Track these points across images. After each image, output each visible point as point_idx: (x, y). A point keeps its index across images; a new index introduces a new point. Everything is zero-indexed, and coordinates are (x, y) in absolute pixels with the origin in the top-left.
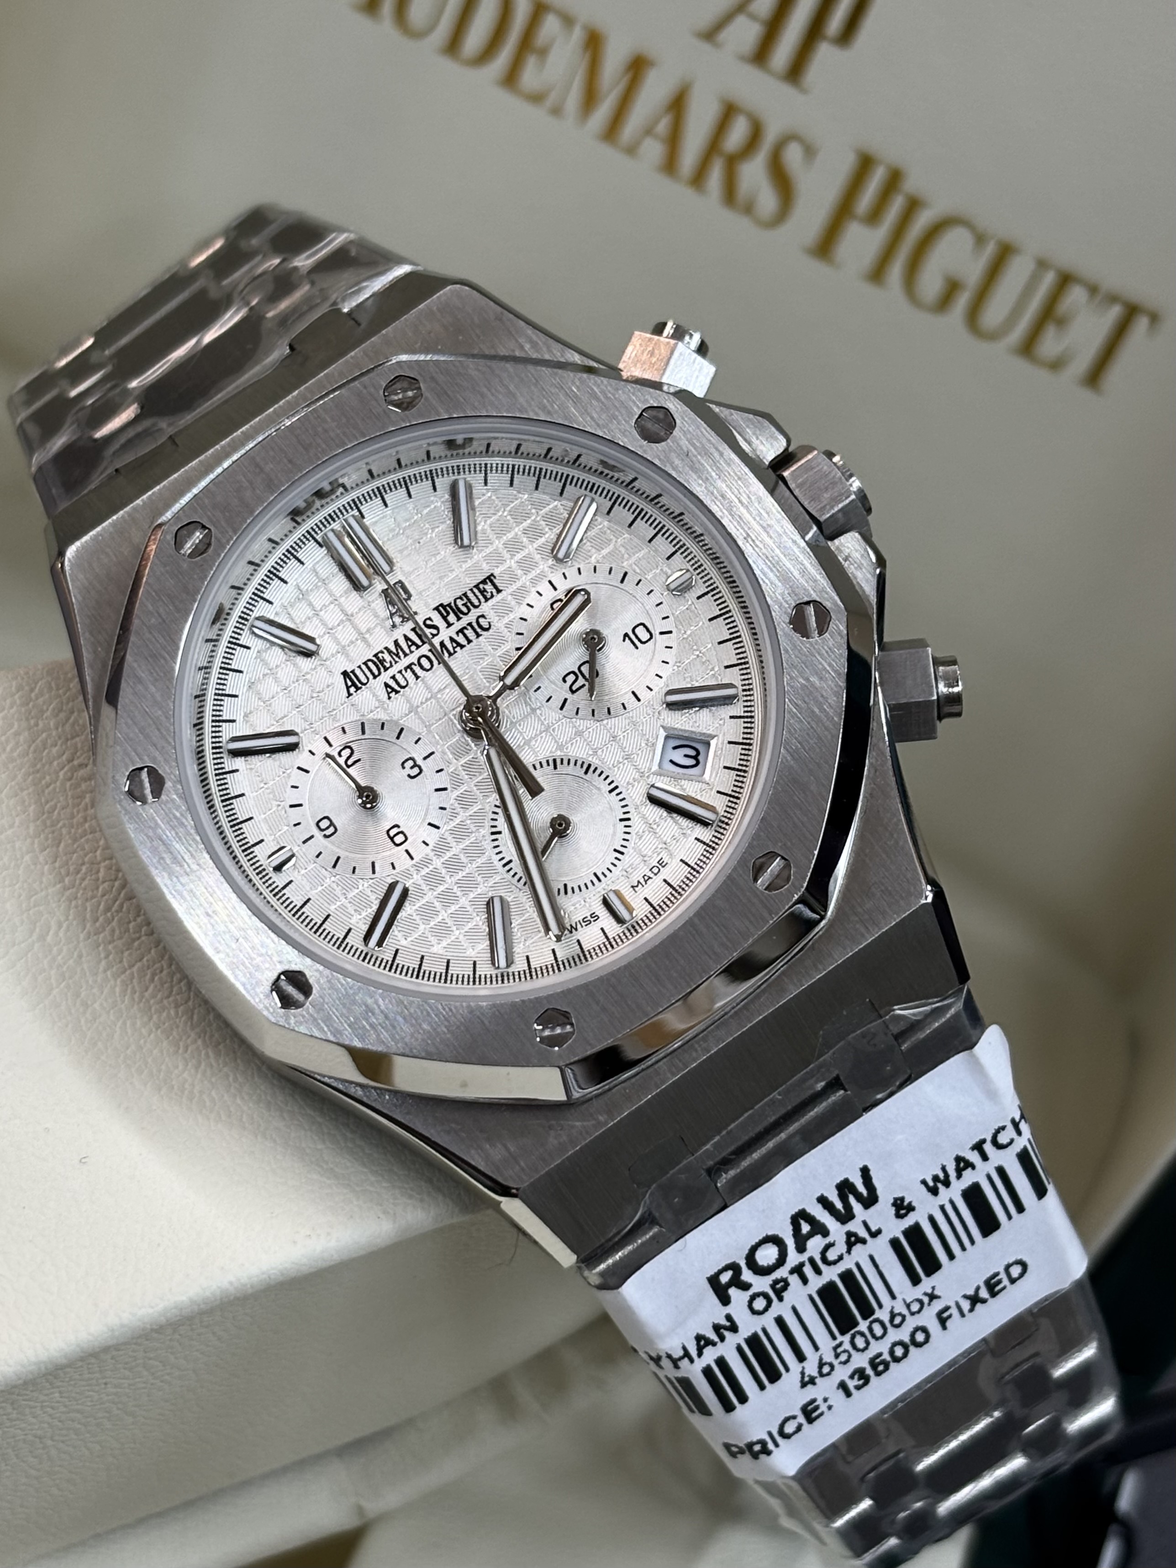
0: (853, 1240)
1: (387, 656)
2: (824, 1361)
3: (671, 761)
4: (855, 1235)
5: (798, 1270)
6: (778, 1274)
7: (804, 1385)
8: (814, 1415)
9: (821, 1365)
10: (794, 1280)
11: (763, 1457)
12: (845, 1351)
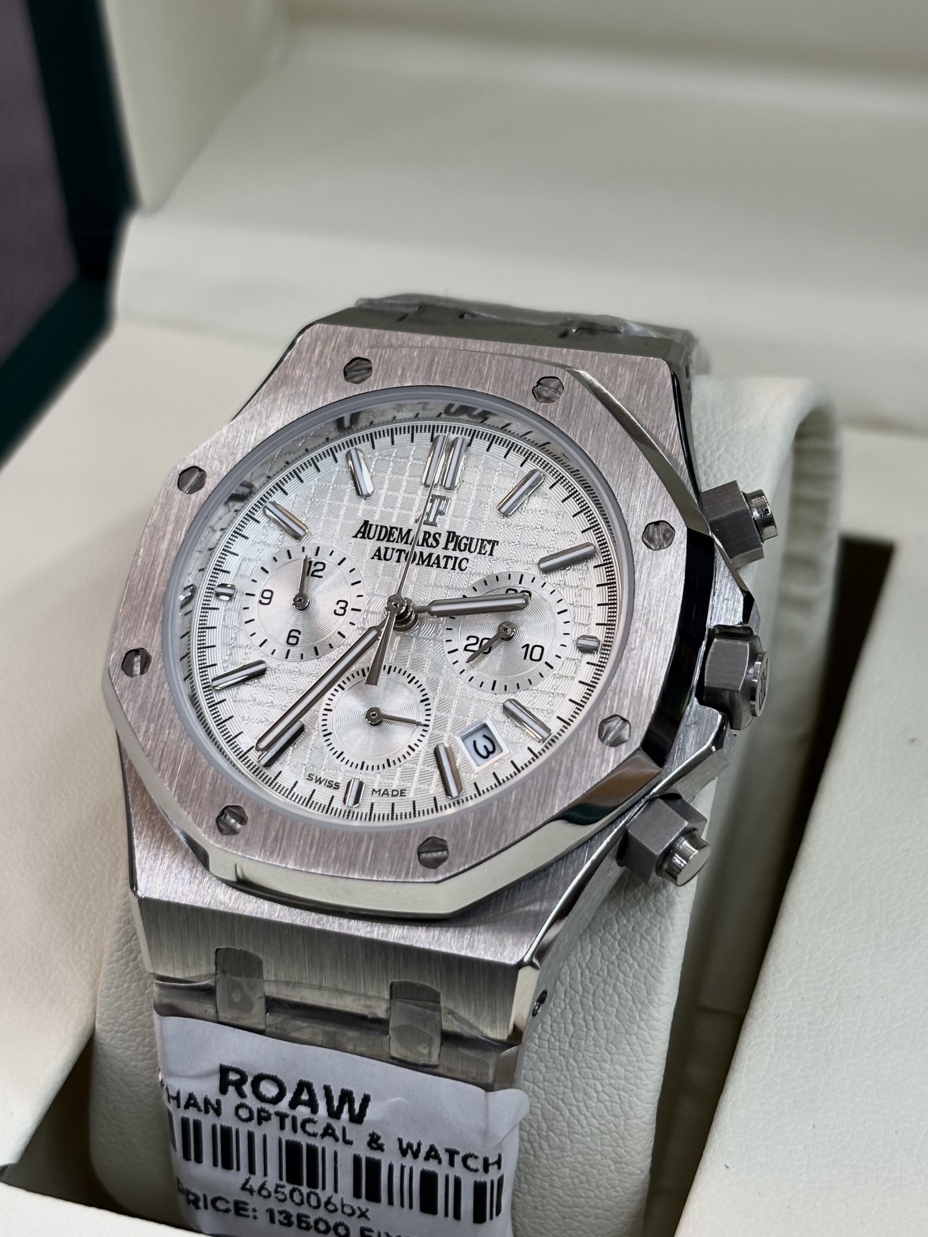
0: (328, 1131)
1: (396, 534)
2: (266, 1186)
3: (475, 742)
4: (334, 1130)
5: (282, 1117)
6: (268, 1107)
7: (244, 1188)
8: (242, 1212)
9: (262, 1187)
10: (275, 1120)
11: (192, 1206)
12: (283, 1193)
